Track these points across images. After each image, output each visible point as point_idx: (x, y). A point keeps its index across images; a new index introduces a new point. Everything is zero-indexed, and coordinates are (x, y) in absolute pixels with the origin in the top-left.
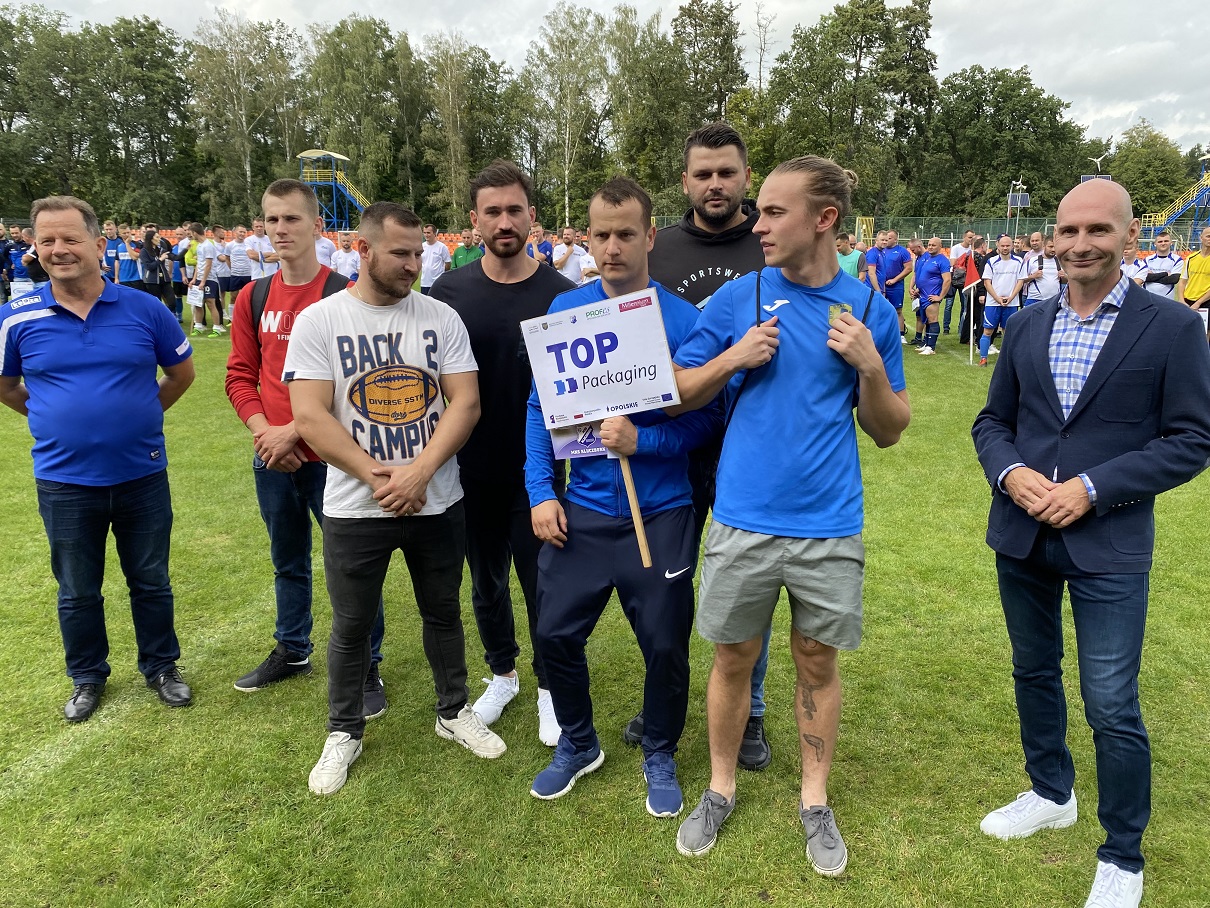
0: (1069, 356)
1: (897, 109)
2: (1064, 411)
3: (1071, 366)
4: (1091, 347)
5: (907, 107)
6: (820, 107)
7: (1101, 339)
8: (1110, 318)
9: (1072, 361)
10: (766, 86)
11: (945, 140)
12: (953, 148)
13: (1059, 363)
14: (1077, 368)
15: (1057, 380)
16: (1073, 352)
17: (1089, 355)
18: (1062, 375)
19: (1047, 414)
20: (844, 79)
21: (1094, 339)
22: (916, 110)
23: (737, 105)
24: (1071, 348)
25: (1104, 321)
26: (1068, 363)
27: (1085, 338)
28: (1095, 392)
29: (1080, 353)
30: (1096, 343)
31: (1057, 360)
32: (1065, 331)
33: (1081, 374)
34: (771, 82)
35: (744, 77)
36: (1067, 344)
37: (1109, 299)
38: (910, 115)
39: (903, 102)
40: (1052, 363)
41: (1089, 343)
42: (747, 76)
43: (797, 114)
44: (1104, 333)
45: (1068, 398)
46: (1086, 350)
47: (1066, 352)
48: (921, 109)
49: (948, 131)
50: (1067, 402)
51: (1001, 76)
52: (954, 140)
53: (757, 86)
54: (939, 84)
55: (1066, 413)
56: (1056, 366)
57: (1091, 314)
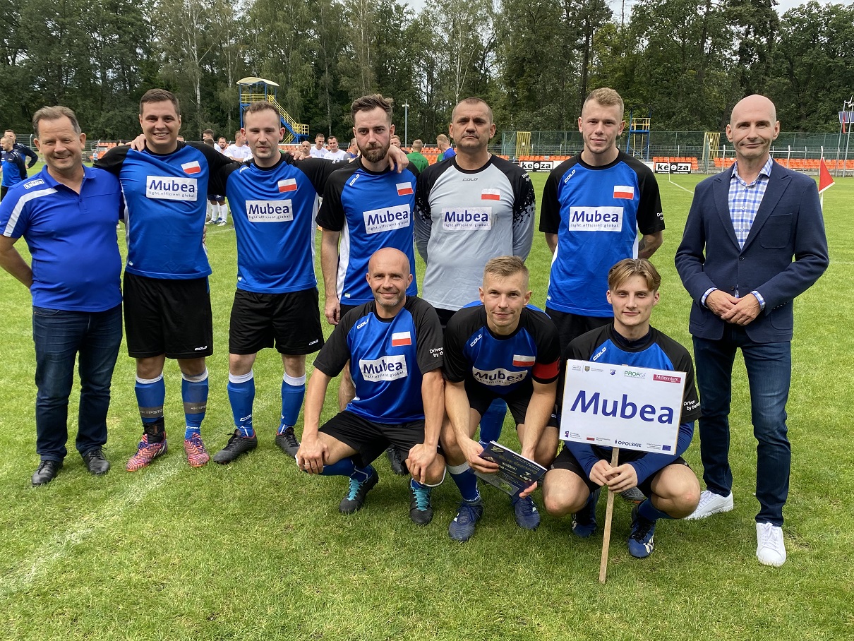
0: (741, 208)
1: (741, 38)
2: (740, 243)
3: (743, 214)
4: (754, 202)
5: (751, 37)
6: (675, 38)
7: (760, 197)
8: (764, 184)
9: (743, 211)
10: (627, 21)
11: (784, 66)
12: (790, 73)
13: (735, 213)
14: (747, 216)
15: (735, 223)
16: (744, 205)
17: (753, 207)
18: (738, 221)
19: (729, 246)
20: (696, 14)
21: (756, 197)
22: (759, 40)
23: (602, 37)
24: (742, 203)
25: (761, 185)
26: (741, 213)
27: (751, 197)
28: (758, 230)
29: (748, 206)
30: (757, 199)
31: (733, 211)
32: (737, 192)
33: (749, 219)
34: (632, 17)
35: (609, 14)
36: (739, 201)
37: (763, 171)
38: (753, 44)
39: (748, 33)
40: (731, 213)
41: (753, 199)
42: (612, 13)
43: (653, 44)
44: (761, 193)
45: (742, 235)
46: (752, 204)
47: (739, 206)
48: (764, 40)
49: (786, 58)
50: (742, 237)
51: (835, 10)
52: (792, 66)
53: (620, 21)
54: (780, 18)
55: (741, 245)
56: (733, 215)
57: (754, 181)
